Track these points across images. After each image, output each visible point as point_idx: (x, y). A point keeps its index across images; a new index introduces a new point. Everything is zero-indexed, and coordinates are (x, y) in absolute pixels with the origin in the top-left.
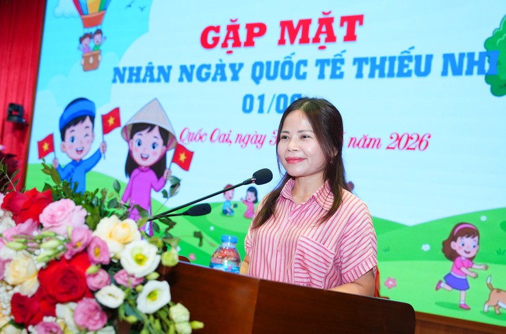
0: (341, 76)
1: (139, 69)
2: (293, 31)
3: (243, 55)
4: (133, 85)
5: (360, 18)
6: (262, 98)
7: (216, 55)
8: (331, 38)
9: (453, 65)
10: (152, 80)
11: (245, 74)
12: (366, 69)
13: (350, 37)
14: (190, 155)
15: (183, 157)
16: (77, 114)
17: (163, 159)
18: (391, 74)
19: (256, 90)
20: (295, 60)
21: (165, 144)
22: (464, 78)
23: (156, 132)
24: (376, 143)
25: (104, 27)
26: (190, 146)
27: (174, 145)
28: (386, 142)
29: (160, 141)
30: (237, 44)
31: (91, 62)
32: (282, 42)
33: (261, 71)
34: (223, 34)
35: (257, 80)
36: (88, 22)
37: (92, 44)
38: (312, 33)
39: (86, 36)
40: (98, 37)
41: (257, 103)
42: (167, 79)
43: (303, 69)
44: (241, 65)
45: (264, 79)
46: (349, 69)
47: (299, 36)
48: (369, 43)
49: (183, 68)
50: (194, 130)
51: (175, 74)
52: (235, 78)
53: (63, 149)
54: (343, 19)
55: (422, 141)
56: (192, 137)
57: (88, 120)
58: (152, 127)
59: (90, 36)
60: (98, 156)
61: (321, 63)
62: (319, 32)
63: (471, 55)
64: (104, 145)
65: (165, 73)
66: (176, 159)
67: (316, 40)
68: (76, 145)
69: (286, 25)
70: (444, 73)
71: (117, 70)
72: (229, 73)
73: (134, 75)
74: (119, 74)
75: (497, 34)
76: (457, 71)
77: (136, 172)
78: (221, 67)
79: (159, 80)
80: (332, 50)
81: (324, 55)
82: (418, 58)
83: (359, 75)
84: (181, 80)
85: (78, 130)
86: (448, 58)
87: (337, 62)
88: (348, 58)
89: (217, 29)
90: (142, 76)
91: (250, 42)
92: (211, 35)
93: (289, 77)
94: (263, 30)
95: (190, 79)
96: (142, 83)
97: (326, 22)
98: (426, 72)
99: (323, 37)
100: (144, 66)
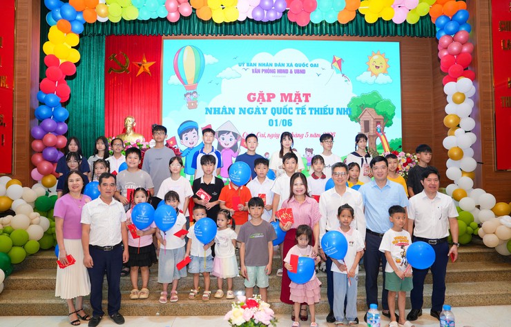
0: (305, 113)
1: (219, 109)
2: (285, 97)
3: (265, 105)
4: (217, 115)
5: (310, 95)
6: (276, 121)
7: (255, 104)
8: (300, 101)
9: (340, 111)
10: (226, 113)
11: (269, 111)
12: (313, 112)
13: (307, 100)
16: (187, 128)
17: (236, 144)
18: (321, 114)
19: (274, 118)
20: (288, 107)
21: (236, 139)
22: (343, 115)
23: (231, 134)
25: (198, 90)
27: (240, 139)
29: (234, 138)
30: (264, 100)
31: (192, 105)
32: (282, 101)
33: (275, 111)
34: (257, 96)
35: (274, 114)
36: (187, 88)
37: (192, 97)
38: (293, 98)
39: (188, 94)
40: (195, 95)
41: (274, 123)
42: (233, 113)
43: (291, 111)
44: (266, 109)
45: (276, 114)
46: (308, 111)
47: (288, 99)
48: (314, 102)
49: (241, 109)
51: (237, 111)
52: (264, 113)
53: (182, 144)
54: (304, 95)
57: (194, 130)
58: (229, 132)
59: (191, 94)
60: (202, 145)
61: (298, 109)
62: (295, 98)
63: (344, 109)
65: (232, 111)
66: (242, 144)
67: (295, 101)
69: (283, 95)
70: (337, 114)
71: (207, 109)
72: (262, 111)
73: (217, 111)
74: (208, 111)
75: (350, 103)
76: (341, 114)
77: (223, 150)
79: (229, 113)
80: (301, 105)
81: (298, 106)
82: (329, 109)
83: (311, 113)
84: (240, 113)
85: (190, 135)
86: (338, 109)
87: (303, 109)
88: (307, 108)
89: (254, 94)
90: (221, 112)
91: (269, 100)
92: (252, 96)
93: (286, 113)
94: (274, 96)
95: (244, 113)
96: (221, 115)
97: (298, 95)
98: (332, 113)
99: (297, 100)
100: (221, 107)
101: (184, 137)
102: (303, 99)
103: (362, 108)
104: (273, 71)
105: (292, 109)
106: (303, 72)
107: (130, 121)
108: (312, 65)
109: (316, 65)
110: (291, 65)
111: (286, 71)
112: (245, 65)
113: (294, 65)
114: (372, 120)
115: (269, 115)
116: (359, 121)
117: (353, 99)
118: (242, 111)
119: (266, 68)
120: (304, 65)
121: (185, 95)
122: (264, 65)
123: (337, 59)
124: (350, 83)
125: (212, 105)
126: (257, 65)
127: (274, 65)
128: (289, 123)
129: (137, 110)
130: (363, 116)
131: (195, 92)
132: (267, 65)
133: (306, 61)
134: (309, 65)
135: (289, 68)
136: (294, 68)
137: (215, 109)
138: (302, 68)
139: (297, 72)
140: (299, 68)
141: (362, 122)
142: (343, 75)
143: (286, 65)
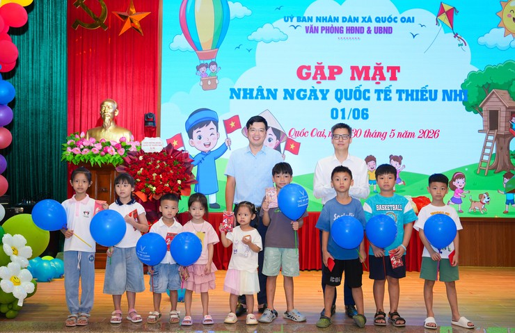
0: (390, 99)
1: (252, 90)
2: (358, 72)
3: (326, 84)
4: (248, 101)
5: (398, 68)
6: (343, 110)
7: (309, 84)
8: (383, 78)
9: (448, 95)
10: (263, 98)
11: (331, 95)
12: (404, 96)
13: (393, 78)
14: (298, 145)
15: (292, 146)
17: (278, 147)
18: (417, 99)
19: (339, 106)
20: (362, 89)
21: (278, 138)
22: (453, 102)
23: (270, 131)
24: (412, 135)
26: (298, 139)
27: (285, 139)
28: (417, 134)
29: (274, 137)
30: (323, 78)
31: (209, 84)
32: (353, 78)
33: (341, 95)
34: (313, 71)
35: (339, 100)
36: (202, 56)
37: (208, 72)
38: (371, 74)
39: (202, 65)
40: (213, 67)
41: (340, 114)
42: (275, 98)
43: (367, 95)
44: (328, 91)
45: (343, 100)
46: (394, 96)
47: (363, 75)
48: (404, 81)
49: (286, 91)
50: (299, 129)
51: (280, 94)
52: (324, 98)
53: (192, 145)
54: (389, 68)
55: (435, 134)
56: (297, 134)
57: (212, 125)
59: (207, 66)
60: (224, 148)
61: (378, 92)
62: (375, 74)
63: (455, 91)
64: (229, 141)
65: (273, 94)
66: (287, 148)
67: (374, 78)
68: (203, 141)
69: (354, 69)
70: (444, 100)
71: (233, 90)
72: (320, 95)
73: (248, 94)
74: (235, 93)
75: (466, 81)
76: (450, 99)
78: (313, 91)
79: (268, 98)
80: (383, 85)
81: (378, 87)
82: (430, 91)
83: (400, 99)
84: (285, 98)
86: (445, 92)
87: (387, 92)
88: (393, 90)
89: (309, 68)
90: (254, 95)
91: (332, 78)
92: (305, 71)
93: (359, 99)
94: (340, 70)
95: (292, 98)
96: (254, 100)
97: (379, 69)
98: (435, 99)
99: (378, 77)
100: (255, 88)
101: (195, 134)
102: (388, 75)
103: (487, 89)
104: (339, 30)
105: (368, 91)
106: (388, 30)
107: (109, 108)
108: (403, 20)
109: (410, 20)
110: (370, 20)
111: (360, 30)
112: (295, 19)
113: (373, 20)
114: (503, 109)
115: (331, 102)
116: (479, 111)
117: (472, 76)
118: (289, 94)
119: (329, 24)
120: (390, 19)
121: (198, 68)
122: (325, 19)
123: (447, 8)
124: (467, 48)
125: (240, 84)
126: (314, 19)
127: (340, 20)
128: (363, 114)
129: (119, 90)
130: (488, 104)
131: (214, 63)
132: (330, 20)
133: (394, 12)
134: (399, 20)
135: (366, 25)
136: (373, 25)
137: (245, 90)
138: (386, 25)
139: (379, 30)
140: (382, 25)
141: (486, 114)
142: (456, 36)
143: (361, 20)
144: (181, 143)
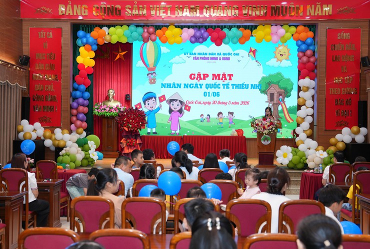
0: (229, 88)
1: (170, 84)
2: (216, 77)
3: (202, 82)
4: (169, 88)
5: (232, 75)
6: (209, 93)
7: (195, 82)
8: (226, 79)
9: (253, 87)
10: (175, 87)
11: (204, 86)
12: (235, 87)
13: (230, 79)
14: (190, 107)
15: (187, 108)
16: (149, 97)
17: (181, 109)
18: (240, 88)
19: (207, 91)
20: (217, 84)
21: (181, 104)
22: (255, 89)
23: (178, 101)
24: (238, 103)
25: (156, 71)
26: (190, 105)
27: (184, 105)
28: (240, 103)
29: (180, 104)
30: (201, 79)
31: (153, 81)
32: (213, 79)
33: (208, 86)
34: (196, 76)
35: (207, 88)
36: (149, 70)
37: (152, 76)
38: (221, 77)
39: (149, 74)
40: (154, 74)
41: (208, 94)
42: (180, 87)
43: (219, 86)
44: (202, 84)
45: (209, 88)
46: (231, 87)
47: (218, 78)
48: (235, 80)
49: (185, 84)
50: (190, 101)
51: (182, 86)
52: (201, 88)
53: (145, 107)
54: (228, 75)
55: (248, 103)
56: (190, 103)
57: (154, 99)
58: (177, 100)
59: (151, 74)
60: (159, 109)
61: (224, 85)
62: (222, 77)
63: (256, 85)
64: (161, 106)
65: (179, 86)
66: (185, 109)
67: (222, 79)
68: (150, 105)
69: (214, 75)
70: (251, 88)
71: (162, 84)
72: (199, 86)
73: (169, 86)
74: (163, 86)
75: (261, 81)
76: (254, 88)
78: (196, 85)
79: (177, 87)
80: (226, 82)
81: (224, 83)
82: (246, 85)
83: (233, 88)
84: (185, 87)
85: (151, 101)
86: (252, 85)
87: (227, 85)
88: (230, 84)
89: (194, 75)
90: (171, 86)
91: (204, 79)
92: (193, 76)
93: (216, 88)
94: (208, 76)
95: (187, 88)
96: (171, 89)
97: (224, 75)
98: (248, 88)
99: (224, 79)
100: (172, 83)
101: (147, 103)
102: (228, 78)
103: (269, 84)
104: (207, 59)
105: (220, 85)
106: (228, 59)
107: (111, 92)
108: (235, 54)
109: (237, 54)
110: (220, 54)
111: (216, 59)
112: (189, 54)
113: (222, 54)
114: (276, 92)
115: (204, 89)
116: (266, 94)
117: (263, 78)
118: (186, 86)
119: (203, 56)
120: (229, 54)
121: (148, 75)
122: (201, 54)
123: (253, 50)
124: (261, 67)
125: (166, 82)
126: (197, 54)
127: (208, 54)
128: (217, 94)
129: (115, 84)
130: (270, 90)
131: (154, 73)
132: (204, 54)
133: (231, 51)
134: (233, 54)
135: (219, 57)
136: (222, 56)
137: (168, 84)
138: (227, 56)
139: (224, 59)
140: (225, 56)
141: (269, 95)
142: (257, 61)
143: (217, 54)
144: (141, 107)
